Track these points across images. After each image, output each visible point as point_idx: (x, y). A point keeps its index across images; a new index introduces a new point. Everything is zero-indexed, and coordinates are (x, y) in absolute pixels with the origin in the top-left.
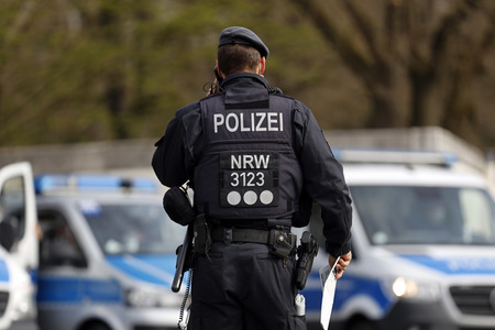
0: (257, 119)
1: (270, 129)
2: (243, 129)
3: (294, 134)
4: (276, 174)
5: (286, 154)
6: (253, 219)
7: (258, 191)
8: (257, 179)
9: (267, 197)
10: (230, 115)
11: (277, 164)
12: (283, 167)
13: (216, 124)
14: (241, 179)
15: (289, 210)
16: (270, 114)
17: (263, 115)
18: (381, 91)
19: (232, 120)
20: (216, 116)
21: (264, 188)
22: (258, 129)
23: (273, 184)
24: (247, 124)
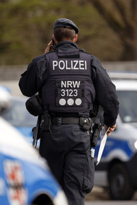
0: (74, 63)
1: (81, 68)
2: (67, 68)
3: (92, 71)
4: (83, 91)
5: (88, 81)
6: (72, 112)
7: (74, 98)
8: (74, 93)
9: (79, 102)
10: (60, 61)
11: (83, 86)
12: (86, 87)
13: (54, 66)
14: (66, 93)
15: (89, 108)
16: (80, 61)
17: (77, 62)
18: (129, 41)
19: (62, 63)
20: (54, 62)
21: (77, 97)
22: (74, 68)
23: (81, 96)
24: (69, 66)
